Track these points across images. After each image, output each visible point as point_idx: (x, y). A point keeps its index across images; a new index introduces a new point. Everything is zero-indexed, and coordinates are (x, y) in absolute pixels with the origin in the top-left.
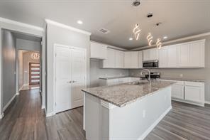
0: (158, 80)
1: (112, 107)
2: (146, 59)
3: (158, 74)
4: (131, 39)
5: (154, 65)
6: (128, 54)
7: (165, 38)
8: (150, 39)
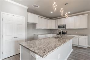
0: (65, 35)
1: (37, 57)
2: (60, 24)
3: (66, 32)
4: (52, 12)
5: (63, 27)
6: (50, 21)
7: (69, 12)
8: (62, 12)
